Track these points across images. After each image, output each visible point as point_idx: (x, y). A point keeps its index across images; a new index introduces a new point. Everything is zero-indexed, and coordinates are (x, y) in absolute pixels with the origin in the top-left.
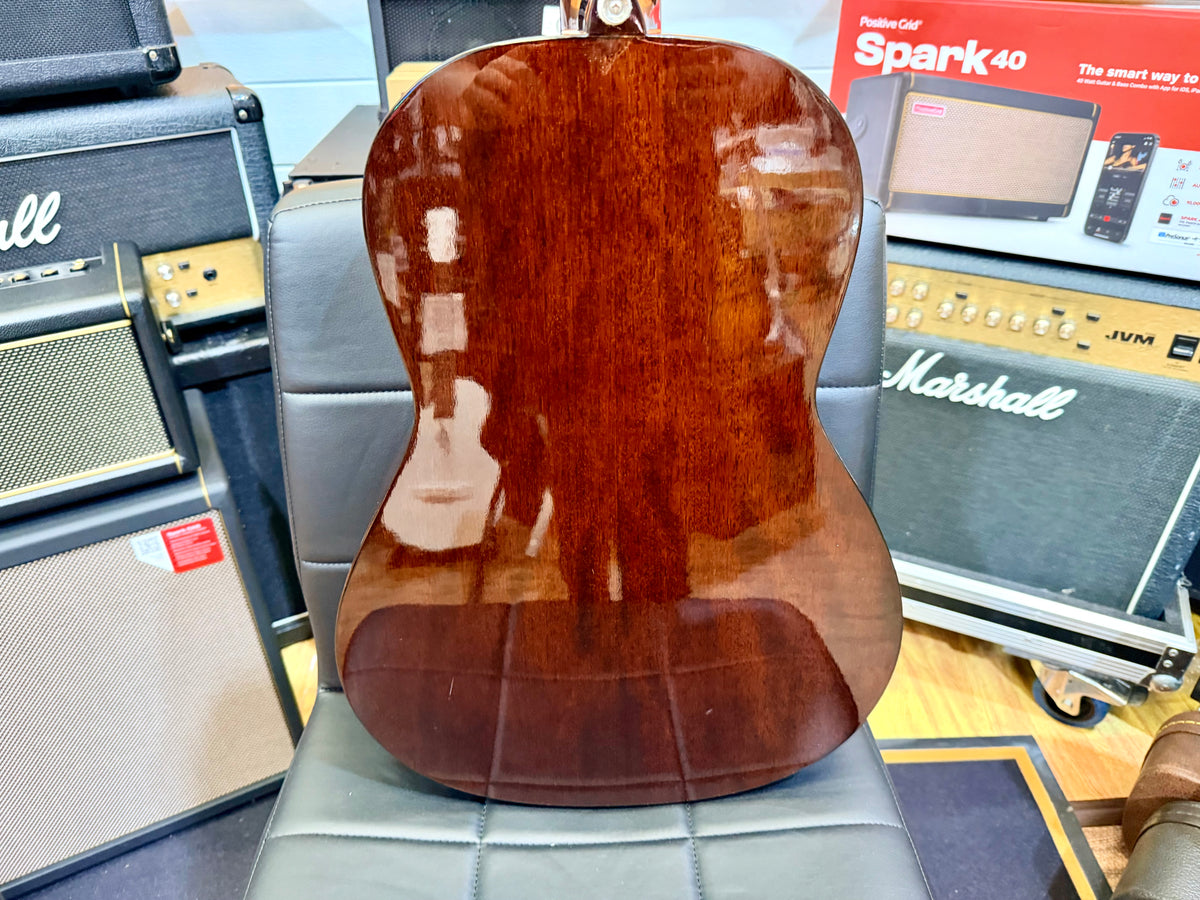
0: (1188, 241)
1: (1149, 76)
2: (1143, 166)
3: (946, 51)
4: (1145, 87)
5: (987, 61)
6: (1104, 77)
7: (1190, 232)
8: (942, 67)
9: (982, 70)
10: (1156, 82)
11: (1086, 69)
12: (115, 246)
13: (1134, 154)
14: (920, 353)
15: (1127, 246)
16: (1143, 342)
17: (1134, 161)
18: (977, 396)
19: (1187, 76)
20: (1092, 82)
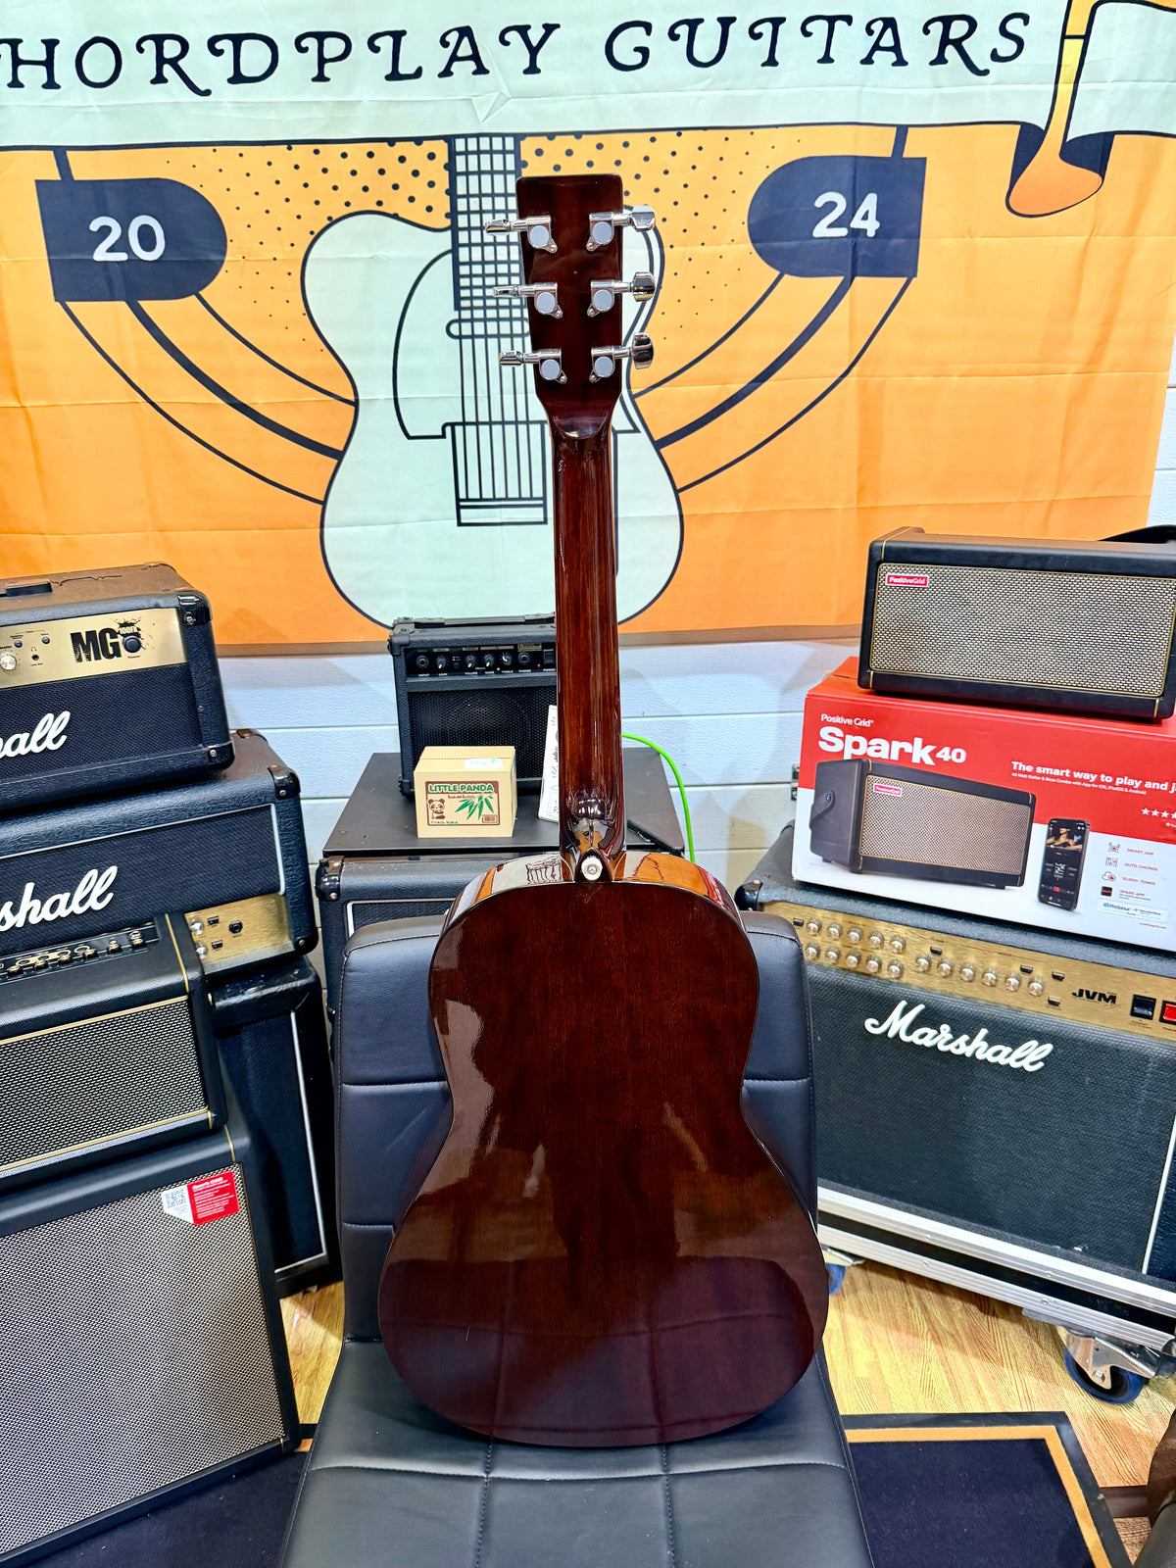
0: (1130, 912)
1: (1071, 774)
2: (1080, 847)
3: (897, 745)
4: (1070, 783)
5: (932, 754)
6: (1034, 773)
7: (1131, 904)
8: (895, 756)
9: (929, 761)
10: (1078, 780)
11: (1018, 766)
12: (167, 916)
13: (1070, 836)
14: (903, 1003)
15: (1078, 914)
16: (1107, 1000)
17: (1071, 842)
18: (962, 1047)
19: (1103, 776)
20: (1025, 776)
